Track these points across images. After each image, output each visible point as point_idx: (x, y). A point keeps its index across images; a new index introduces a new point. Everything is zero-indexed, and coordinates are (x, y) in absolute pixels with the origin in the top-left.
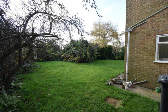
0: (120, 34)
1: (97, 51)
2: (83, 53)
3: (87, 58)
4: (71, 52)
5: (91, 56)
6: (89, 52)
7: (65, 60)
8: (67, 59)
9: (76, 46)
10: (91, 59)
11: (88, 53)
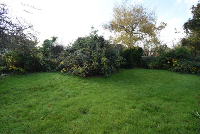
0: (157, 27)
1: (121, 56)
2: (95, 58)
3: (101, 68)
4: (76, 57)
5: (109, 65)
6: (106, 57)
7: (64, 71)
8: (68, 69)
9: (83, 47)
10: (110, 71)
11: (104, 59)
